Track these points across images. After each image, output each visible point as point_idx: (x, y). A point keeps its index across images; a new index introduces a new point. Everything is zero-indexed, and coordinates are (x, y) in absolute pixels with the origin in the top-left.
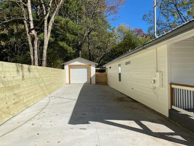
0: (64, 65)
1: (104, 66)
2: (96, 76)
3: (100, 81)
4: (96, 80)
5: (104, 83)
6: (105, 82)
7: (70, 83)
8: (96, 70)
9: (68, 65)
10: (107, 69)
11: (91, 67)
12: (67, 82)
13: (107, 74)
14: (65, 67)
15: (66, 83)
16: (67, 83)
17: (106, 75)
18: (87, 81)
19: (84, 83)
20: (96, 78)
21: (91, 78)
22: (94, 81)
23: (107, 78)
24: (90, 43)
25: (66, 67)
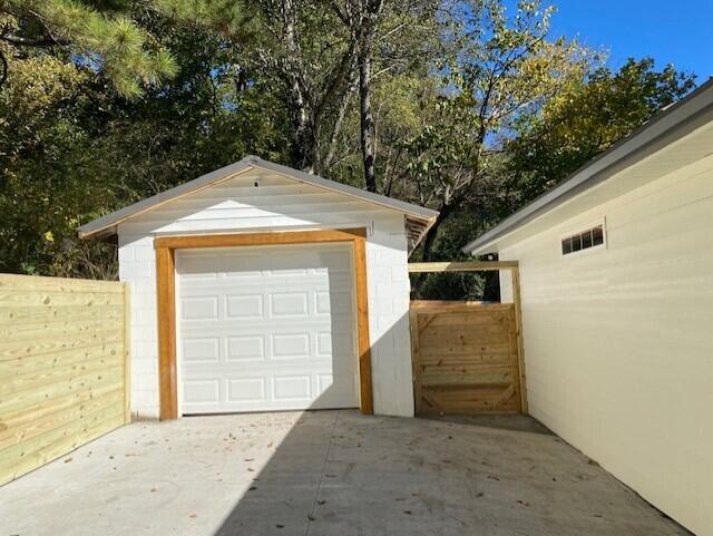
0: (112, 240)
1: (478, 248)
2: (420, 331)
3: (454, 380)
4: (419, 368)
5: (495, 399)
6: (503, 387)
7: (168, 410)
8: (411, 275)
9: (150, 240)
10: (514, 265)
11: (370, 247)
12: (146, 398)
13: (514, 309)
14: (124, 252)
15: (134, 409)
16: (143, 412)
17: (510, 325)
18: (328, 380)
19: (307, 403)
20: (416, 350)
21: (366, 360)
22: (396, 394)
23: (517, 353)
24: (369, 116)
25: (136, 257)
